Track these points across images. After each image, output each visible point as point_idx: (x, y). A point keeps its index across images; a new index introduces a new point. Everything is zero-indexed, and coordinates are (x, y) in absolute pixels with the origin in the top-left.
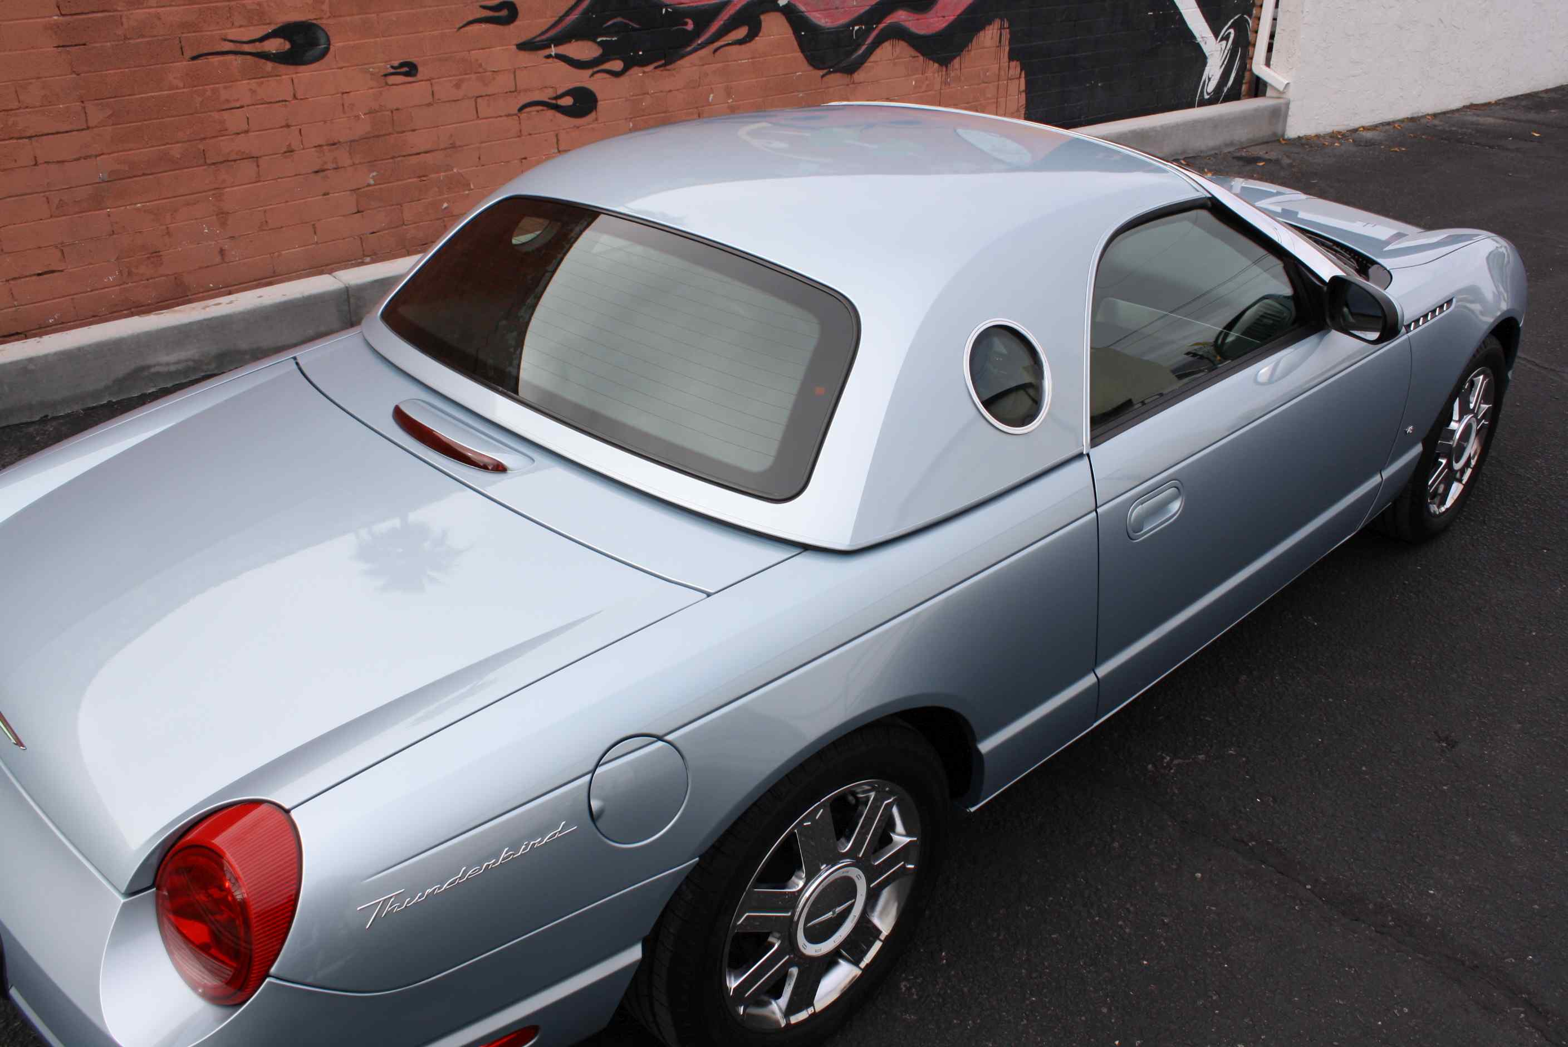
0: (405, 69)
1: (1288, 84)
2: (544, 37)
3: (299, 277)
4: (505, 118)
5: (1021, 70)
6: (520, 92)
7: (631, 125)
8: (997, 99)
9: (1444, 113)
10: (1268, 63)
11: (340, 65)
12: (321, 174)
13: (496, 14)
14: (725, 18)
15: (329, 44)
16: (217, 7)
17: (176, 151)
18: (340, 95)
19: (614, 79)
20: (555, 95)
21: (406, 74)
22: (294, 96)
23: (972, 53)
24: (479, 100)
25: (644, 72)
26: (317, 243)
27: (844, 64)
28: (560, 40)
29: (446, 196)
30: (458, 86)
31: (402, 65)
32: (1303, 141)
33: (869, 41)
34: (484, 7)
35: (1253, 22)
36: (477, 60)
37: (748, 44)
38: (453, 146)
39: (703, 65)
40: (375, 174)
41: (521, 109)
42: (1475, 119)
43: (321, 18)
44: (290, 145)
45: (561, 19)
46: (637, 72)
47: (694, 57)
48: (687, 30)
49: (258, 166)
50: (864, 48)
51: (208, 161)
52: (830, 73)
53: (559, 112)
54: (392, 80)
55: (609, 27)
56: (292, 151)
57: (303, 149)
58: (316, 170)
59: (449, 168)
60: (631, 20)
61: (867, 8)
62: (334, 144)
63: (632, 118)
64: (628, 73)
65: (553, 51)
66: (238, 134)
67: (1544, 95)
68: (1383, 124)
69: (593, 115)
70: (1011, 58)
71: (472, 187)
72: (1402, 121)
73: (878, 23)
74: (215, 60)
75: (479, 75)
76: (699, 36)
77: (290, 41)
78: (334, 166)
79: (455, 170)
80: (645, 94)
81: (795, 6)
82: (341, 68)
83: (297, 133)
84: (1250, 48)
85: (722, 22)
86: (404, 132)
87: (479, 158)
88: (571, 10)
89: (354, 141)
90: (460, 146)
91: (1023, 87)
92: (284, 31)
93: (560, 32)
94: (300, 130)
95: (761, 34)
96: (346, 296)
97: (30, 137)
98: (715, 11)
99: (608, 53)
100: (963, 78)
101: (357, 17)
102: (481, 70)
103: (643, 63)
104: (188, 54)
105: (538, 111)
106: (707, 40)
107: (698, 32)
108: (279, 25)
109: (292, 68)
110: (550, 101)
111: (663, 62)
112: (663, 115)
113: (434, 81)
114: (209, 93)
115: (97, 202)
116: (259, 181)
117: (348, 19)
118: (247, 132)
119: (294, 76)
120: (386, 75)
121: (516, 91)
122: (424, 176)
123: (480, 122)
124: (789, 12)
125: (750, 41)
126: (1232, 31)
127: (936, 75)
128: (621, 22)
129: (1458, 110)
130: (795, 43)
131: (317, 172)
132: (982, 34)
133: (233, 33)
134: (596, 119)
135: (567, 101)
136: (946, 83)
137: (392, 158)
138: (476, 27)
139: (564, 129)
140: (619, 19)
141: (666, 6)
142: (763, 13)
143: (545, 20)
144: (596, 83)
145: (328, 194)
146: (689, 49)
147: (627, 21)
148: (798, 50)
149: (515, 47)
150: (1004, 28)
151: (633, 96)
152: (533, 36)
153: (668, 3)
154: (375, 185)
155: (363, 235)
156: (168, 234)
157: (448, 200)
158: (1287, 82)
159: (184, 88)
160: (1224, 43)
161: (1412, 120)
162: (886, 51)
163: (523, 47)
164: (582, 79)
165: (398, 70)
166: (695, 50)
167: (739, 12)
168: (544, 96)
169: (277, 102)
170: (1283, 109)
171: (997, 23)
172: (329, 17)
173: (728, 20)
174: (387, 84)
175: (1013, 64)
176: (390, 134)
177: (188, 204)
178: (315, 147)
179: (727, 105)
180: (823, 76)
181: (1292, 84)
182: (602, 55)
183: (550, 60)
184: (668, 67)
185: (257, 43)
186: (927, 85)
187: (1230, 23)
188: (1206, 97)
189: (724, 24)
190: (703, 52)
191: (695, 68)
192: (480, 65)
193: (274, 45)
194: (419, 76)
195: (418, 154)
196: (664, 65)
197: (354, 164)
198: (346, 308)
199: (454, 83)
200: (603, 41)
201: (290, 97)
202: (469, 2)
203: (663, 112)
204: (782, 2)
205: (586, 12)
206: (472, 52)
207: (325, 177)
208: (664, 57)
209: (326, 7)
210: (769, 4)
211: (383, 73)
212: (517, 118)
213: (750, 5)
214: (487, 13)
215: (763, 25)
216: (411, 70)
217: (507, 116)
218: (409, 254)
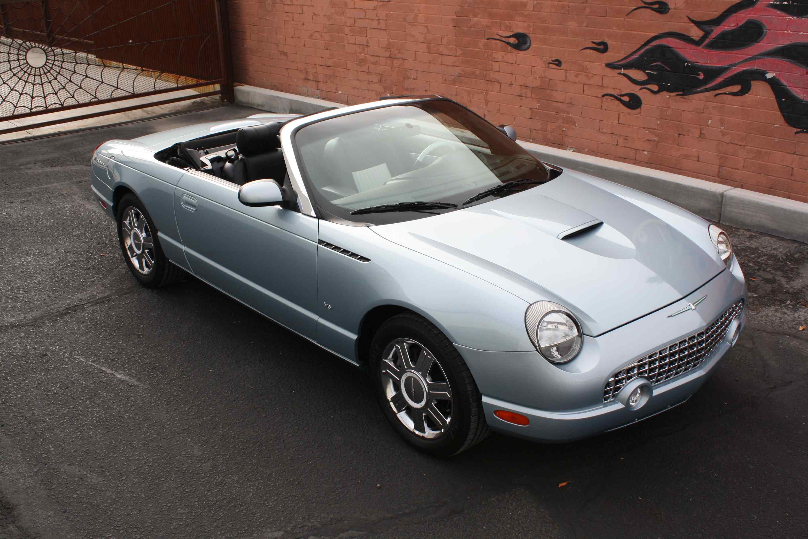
0: (557, 63)
2: (619, 64)
4: (595, 98)
6: (604, 87)
7: (659, 122)
11: (534, 54)
12: (520, 97)
13: (599, 47)
14: (726, 77)
15: (531, 45)
16: (497, 22)
17: (478, 72)
18: (531, 67)
19: (652, 94)
20: (620, 94)
21: (557, 65)
22: (516, 62)
24: (585, 85)
25: (670, 96)
26: (515, 125)
28: (627, 66)
29: (565, 125)
30: (577, 76)
31: (556, 60)
34: (592, 42)
36: (587, 67)
37: (739, 97)
38: (571, 103)
39: (707, 101)
40: (539, 104)
41: (603, 96)
43: (530, 34)
44: (511, 82)
45: (629, 56)
46: (665, 95)
47: (701, 95)
48: (698, 79)
49: (501, 86)
51: (486, 79)
52: (803, 132)
53: (621, 103)
54: (551, 66)
55: (652, 66)
56: (512, 85)
57: (516, 85)
58: (519, 95)
59: (568, 113)
60: (666, 66)
62: (527, 87)
63: (659, 119)
64: (661, 93)
65: (623, 71)
66: (496, 72)
69: (638, 110)
71: (576, 125)
74: (493, 41)
75: (586, 74)
76: (706, 84)
77: (518, 40)
78: (524, 95)
79: (571, 115)
80: (668, 108)
81: (779, 80)
82: (534, 56)
83: (514, 78)
85: (722, 80)
86: (552, 90)
87: (582, 113)
88: (635, 52)
89: (533, 88)
90: (573, 104)
92: (517, 36)
93: (627, 62)
94: (516, 77)
95: (749, 93)
97: (442, 55)
98: (720, 71)
99: (651, 79)
101: (542, 36)
102: (587, 72)
103: (669, 90)
104: (487, 37)
105: (611, 99)
106: (712, 87)
107: (705, 81)
108: (515, 33)
109: (517, 51)
110: (617, 96)
111: (681, 93)
112: (678, 123)
113: (567, 71)
114: (490, 54)
115: (454, 82)
116: (500, 93)
117: (539, 35)
118: (499, 72)
119: (517, 54)
120: (549, 63)
122: (557, 113)
123: (585, 96)
124: (774, 84)
125: (741, 95)
128: (660, 65)
130: (776, 106)
133: (501, 33)
134: (640, 113)
135: (626, 99)
137: (547, 100)
138: (589, 51)
139: (623, 113)
140: (659, 63)
141: (688, 62)
142: (754, 79)
143: (621, 54)
144: (643, 94)
145: (522, 107)
146: (699, 90)
147: (664, 66)
148: (779, 110)
149: (604, 65)
151: (662, 107)
152: (614, 61)
153: (689, 60)
154: (539, 109)
155: (531, 129)
156: (470, 101)
157: (565, 127)
159: (483, 49)
163: (609, 65)
164: (635, 89)
165: (554, 62)
166: (702, 92)
167: (736, 76)
168: (615, 93)
169: (510, 63)
172: (533, 33)
173: (728, 78)
174: (549, 67)
176: (547, 89)
177: (477, 93)
178: (520, 85)
179: (720, 129)
180: (797, 133)
182: (647, 80)
183: (620, 76)
184: (685, 97)
185: (507, 39)
189: (725, 80)
190: (707, 94)
191: (701, 102)
192: (588, 69)
193: (512, 40)
194: (562, 68)
195: (558, 102)
197: (532, 97)
199: (576, 74)
200: (648, 72)
201: (514, 63)
202: (587, 39)
203: (678, 121)
204: (769, 76)
205: (641, 56)
206: (585, 62)
207: (521, 99)
208: (683, 91)
209: (531, 29)
210: (760, 75)
211: (548, 62)
212: (601, 99)
213: (744, 72)
214: (594, 46)
215: (752, 86)
216: (559, 64)
217: (597, 97)
218: (547, 145)
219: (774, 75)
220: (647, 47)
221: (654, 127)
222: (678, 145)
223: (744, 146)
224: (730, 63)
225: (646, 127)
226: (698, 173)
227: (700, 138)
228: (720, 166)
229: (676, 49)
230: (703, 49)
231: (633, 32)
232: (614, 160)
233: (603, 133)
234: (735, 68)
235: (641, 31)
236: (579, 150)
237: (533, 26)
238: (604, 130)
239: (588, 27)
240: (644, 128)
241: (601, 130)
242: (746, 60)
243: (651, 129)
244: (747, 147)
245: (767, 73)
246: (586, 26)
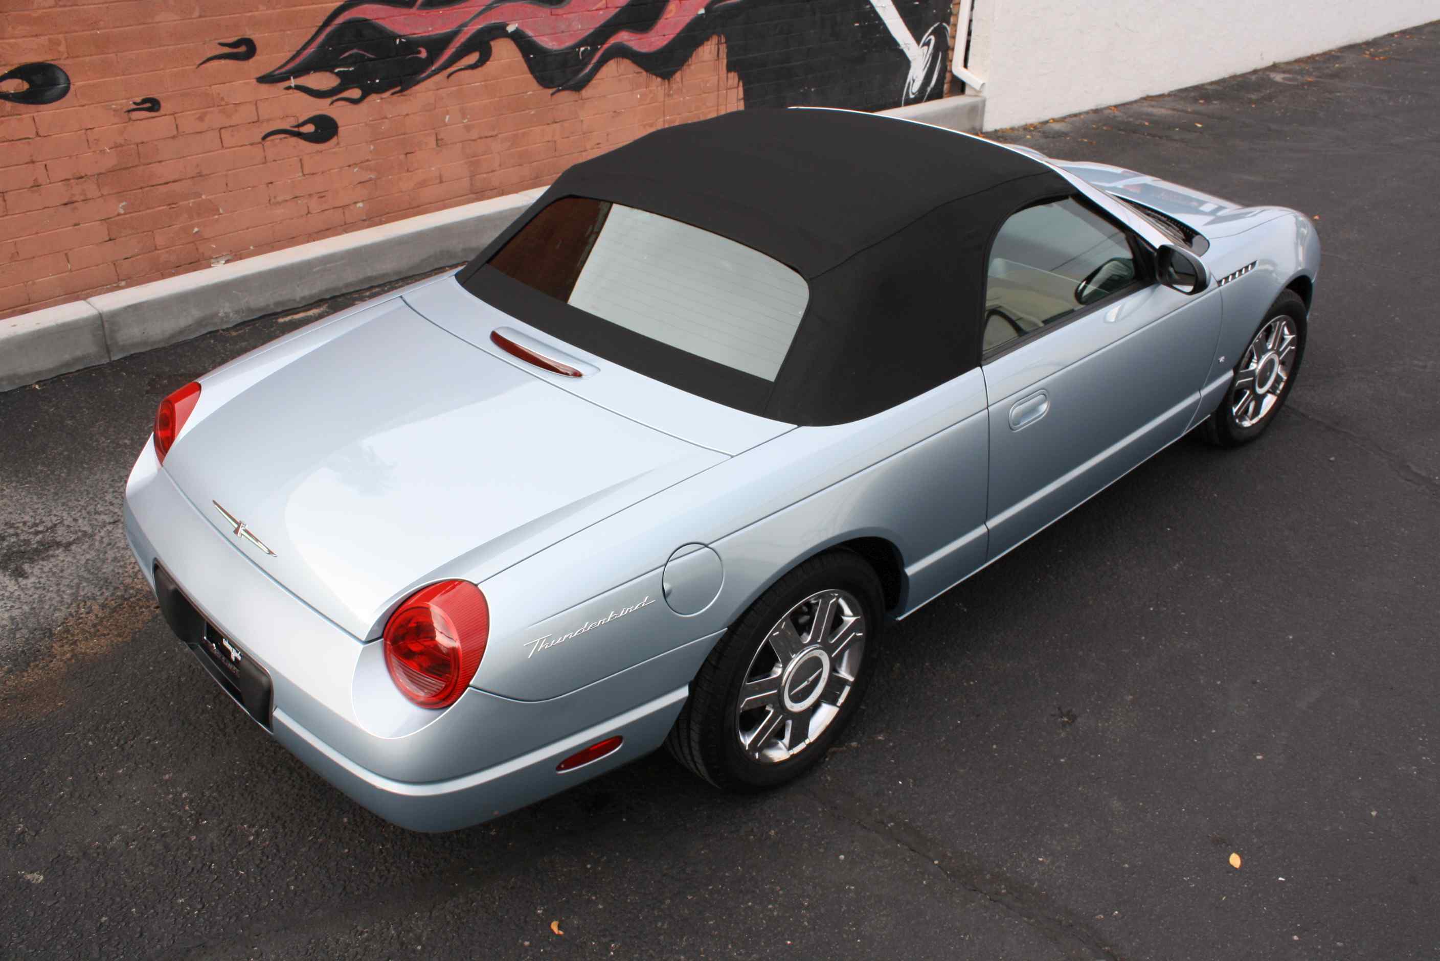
0: (148, 105)
1: (983, 85)
2: (283, 70)
3: (56, 304)
4: (249, 147)
5: (739, 81)
6: (262, 122)
7: (372, 147)
8: (718, 106)
9: (1124, 105)
10: (966, 66)
11: (84, 102)
12: (69, 206)
13: (235, 50)
14: (458, 45)
15: (69, 84)
18: (83, 131)
19: (352, 106)
20: (296, 124)
21: (150, 110)
22: (37, 134)
23: (693, 67)
24: (223, 131)
25: (382, 99)
26: (71, 271)
27: (572, 83)
28: (299, 72)
29: (197, 221)
30: (201, 119)
31: (144, 101)
32: (1000, 134)
33: (594, 61)
34: (221, 44)
35: (951, 29)
36: (219, 94)
37: (480, 69)
38: (200, 175)
39: (437, 90)
40: (124, 204)
41: (264, 138)
42: (1150, 110)
43: (60, 59)
44: (35, 180)
45: (299, 53)
46: (375, 99)
47: (429, 83)
48: (420, 59)
49: (4, 201)
50: (590, 67)
52: (559, 91)
53: (301, 138)
54: (135, 115)
55: (345, 58)
56: (38, 186)
57: (50, 183)
58: (66, 201)
59: (197, 195)
60: (366, 51)
61: (592, 31)
62: (81, 177)
63: (372, 141)
64: (366, 100)
65: (293, 82)
67: (1209, 87)
68: (1070, 116)
69: (334, 141)
70: (730, 68)
71: (221, 211)
72: (1087, 113)
73: (602, 44)
75: (220, 108)
76: (432, 63)
77: (29, 81)
78: (82, 198)
79: (204, 197)
80: (383, 118)
81: (523, 32)
82: (83, 106)
83: (43, 167)
84: (950, 52)
85: (454, 50)
86: (151, 163)
87: (227, 184)
88: (310, 42)
89: (101, 174)
90: (207, 175)
91: (741, 95)
92: (22, 72)
93: (299, 64)
94: (46, 165)
95: (491, 59)
96: (99, 322)
98: (445, 40)
99: (347, 81)
100: (684, 91)
101: (95, 57)
102: (223, 103)
103: (379, 90)
105: (281, 139)
106: (442, 65)
107: (430, 60)
108: (15, 67)
109: (32, 107)
110: (292, 129)
112: (402, 137)
113: (176, 115)
116: (6, 215)
117: (87, 59)
119: (35, 114)
120: (129, 111)
121: (258, 121)
122: (173, 204)
123: (225, 151)
124: (518, 38)
125: (482, 66)
126: (932, 37)
127: (659, 88)
128: (357, 53)
129: (1136, 102)
130: (525, 66)
131: (66, 204)
132: (700, 49)
134: (338, 144)
135: (310, 128)
136: (669, 95)
137: (141, 188)
138: (215, 63)
139: (308, 154)
140: (355, 51)
141: (400, 37)
142: (493, 39)
143: (282, 54)
144: (337, 111)
145: (79, 224)
146: (424, 75)
147: (363, 53)
148: (529, 71)
149: (254, 81)
150: (721, 43)
151: (372, 121)
152: (271, 70)
153: (402, 34)
154: (125, 214)
155: (117, 261)
157: (198, 225)
158: (982, 82)
160: (926, 48)
161: (1096, 111)
162: (612, 68)
163: (262, 80)
164: (322, 107)
165: (141, 106)
166: (429, 77)
167: (470, 40)
168: (286, 126)
169: (20, 140)
170: (980, 106)
171: (714, 40)
172: (68, 58)
173: (460, 46)
174: (130, 119)
175: (732, 75)
176: (137, 166)
178: (62, 181)
179: (463, 124)
181: (986, 85)
182: (340, 84)
183: (291, 91)
184: (405, 93)
186: (652, 98)
187: (930, 31)
188: (912, 96)
189: (456, 51)
190: (437, 78)
191: (430, 93)
192: (222, 99)
193: (12, 86)
194: (162, 112)
195: (167, 183)
196: (401, 91)
197: (102, 195)
198: (101, 332)
199: (197, 116)
200: (340, 71)
201: (32, 135)
202: (207, 39)
203: (402, 134)
204: (511, 28)
205: (322, 45)
206: (213, 86)
207: (75, 208)
208: (400, 83)
209: (62, 48)
210: (498, 31)
211: (125, 109)
212: (260, 145)
213: (480, 32)
214: (227, 50)
215: (494, 50)
216: (153, 105)
217: (252, 144)
218: (163, 276)
219: (517, 25)
220: (329, 29)
221: (366, 158)
222: (408, 171)
223: (496, 135)
224: (459, 23)
225: (351, 163)
226: (443, 201)
227: (438, 149)
228: (472, 177)
229: (377, 21)
230: (418, 12)
231: (298, 8)
232: (308, 242)
233: (279, 203)
234: (468, 28)
235: (313, 4)
236: (237, 255)
237: (66, 40)
238: (279, 199)
239: (205, 17)
240: (349, 166)
241: (273, 200)
242: (481, 13)
243: (362, 162)
244: (500, 136)
245: (508, 25)
246: (200, 17)
